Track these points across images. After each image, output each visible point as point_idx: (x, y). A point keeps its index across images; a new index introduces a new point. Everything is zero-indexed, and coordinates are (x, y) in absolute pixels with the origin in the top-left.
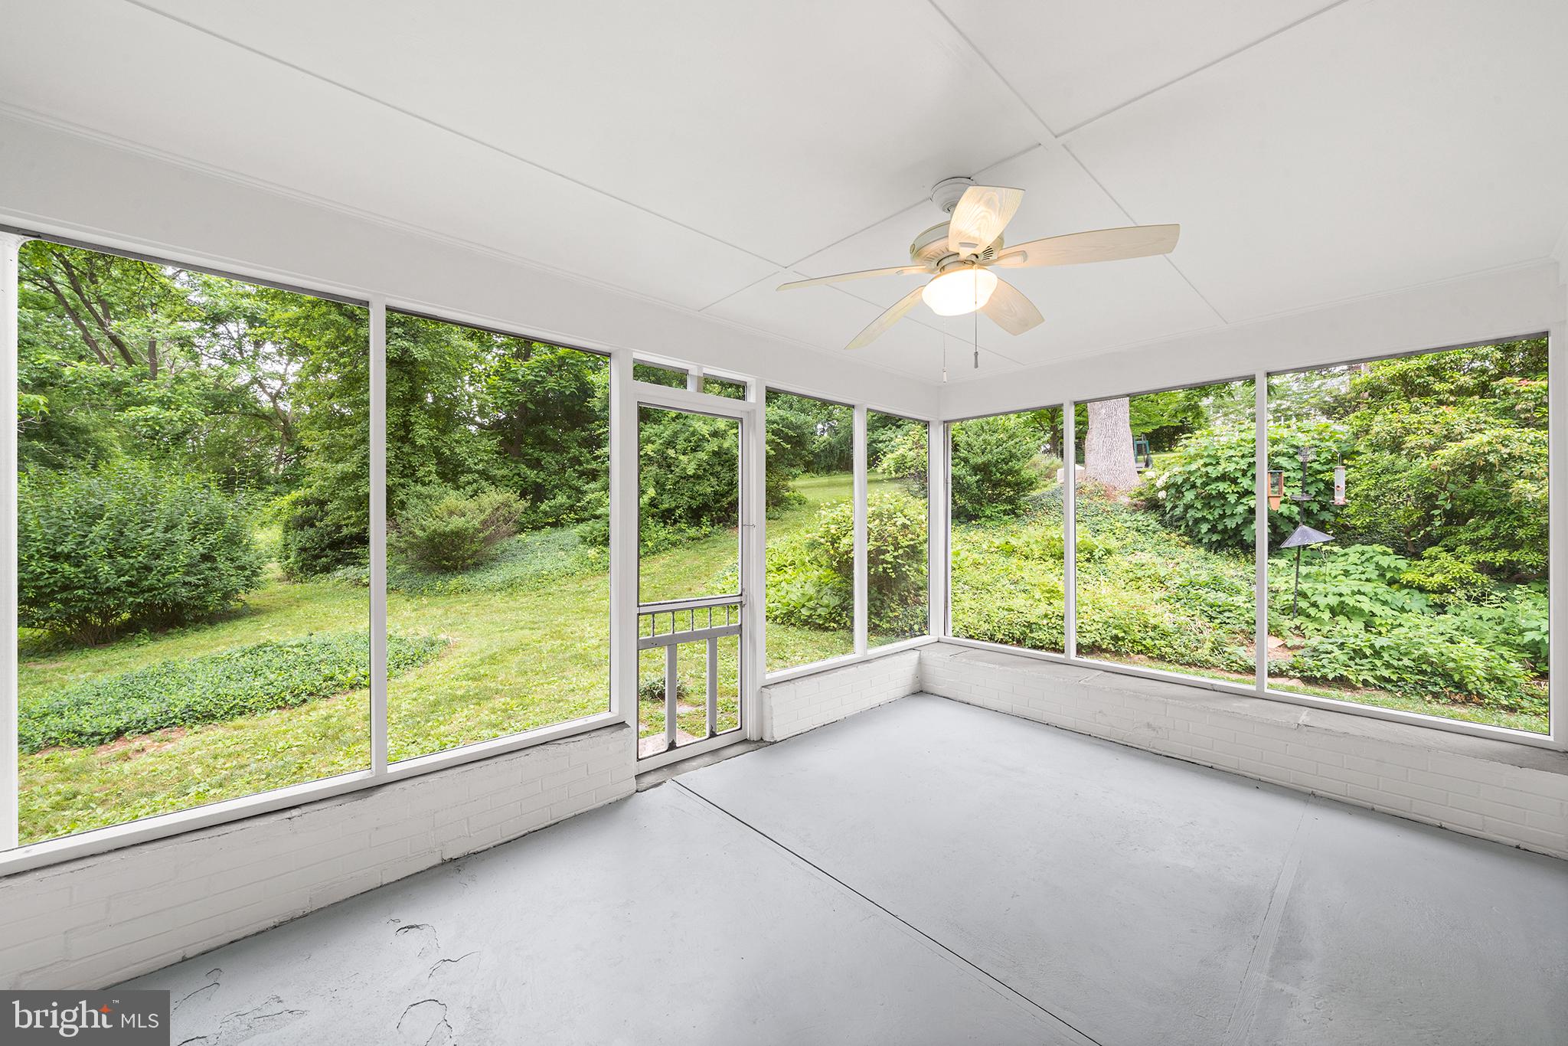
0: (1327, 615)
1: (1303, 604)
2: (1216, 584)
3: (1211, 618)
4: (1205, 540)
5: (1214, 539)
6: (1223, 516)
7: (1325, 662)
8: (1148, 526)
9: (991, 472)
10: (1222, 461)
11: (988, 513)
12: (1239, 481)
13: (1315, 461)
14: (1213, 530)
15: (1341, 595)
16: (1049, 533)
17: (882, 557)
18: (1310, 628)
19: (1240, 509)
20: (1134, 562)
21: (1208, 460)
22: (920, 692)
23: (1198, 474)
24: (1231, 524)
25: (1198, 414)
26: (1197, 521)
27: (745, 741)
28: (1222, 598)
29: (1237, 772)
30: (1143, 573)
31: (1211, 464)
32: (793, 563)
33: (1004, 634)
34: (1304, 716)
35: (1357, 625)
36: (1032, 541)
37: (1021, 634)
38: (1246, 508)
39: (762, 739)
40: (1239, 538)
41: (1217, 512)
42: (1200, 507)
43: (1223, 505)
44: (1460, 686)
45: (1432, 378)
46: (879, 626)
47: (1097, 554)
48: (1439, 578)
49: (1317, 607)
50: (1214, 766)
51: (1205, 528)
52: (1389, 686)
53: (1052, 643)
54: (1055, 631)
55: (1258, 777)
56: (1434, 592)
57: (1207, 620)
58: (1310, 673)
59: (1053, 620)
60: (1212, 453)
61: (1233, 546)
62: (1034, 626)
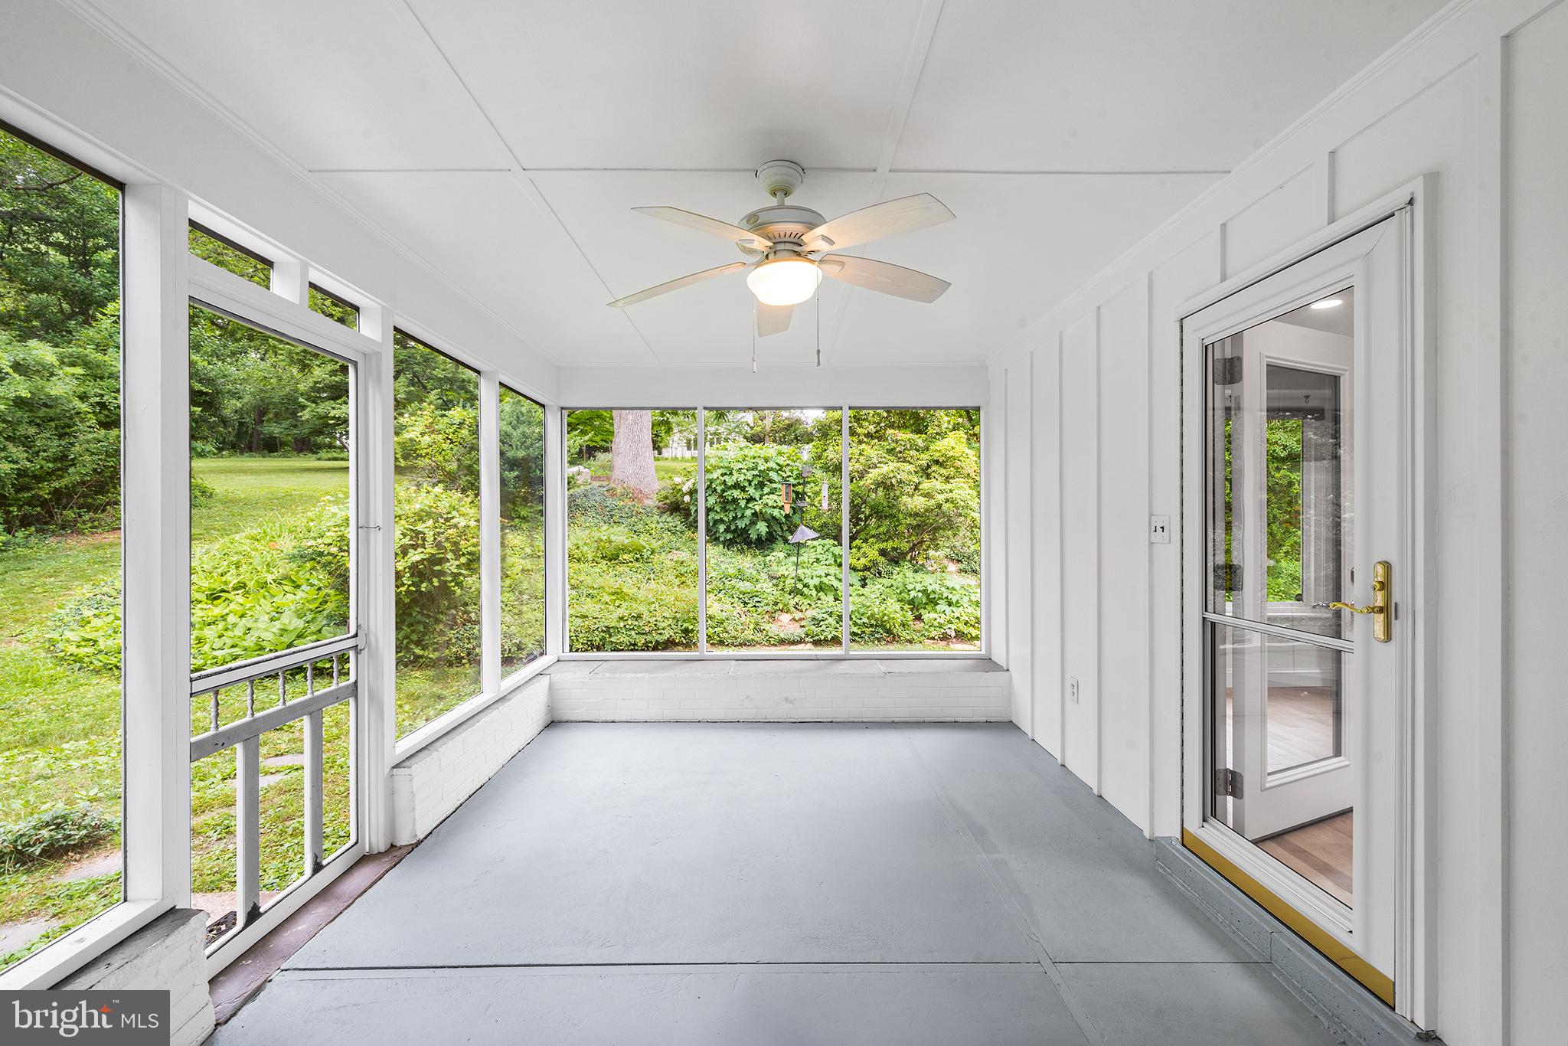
0: (814, 593)
1: (800, 586)
2: (741, 576)
3: (745, 603)
4: (722, 539)
5: (728, 538)
6: (735, 518)
7: (824, 627)
8: (676, 527)
9: (530, 468)
10: (734, 472)
11: (523, 513)
12: (747, 489)
13: (790, 476)
14: (727, 530)
15: (820, 577)
16: (596, 535)
17: (437, 568)
18: (806, 603)
19: (748, 513)
20: (675, 560)
21: (724, 471)
22: (553, 724)
23: (718, 482)
24: (741, 524)
25: (669, 429)
26: (716, 522)
27: (364, 859)
28: (746, 586)
29: (848, 720)
30: (685, 570)
31: (726, 474)
32: (242, 586)
33: (582, 643)
34: (883, 667)
35: (831, 598)
36: (581, 543)
37: (601, 640)
38: (753, 511)
39: (392, 846)
40: (745, 536)
41: (732, 515)
42: (719, 511)
43: (735, 509)
44: (889, 631)
45: (855, 424)
46: (421, 657)
47: (646, 554)
48: (863, 561)
49: (808, 587)
50: (834, 720)
51: (722, 528)
52: (857, 639)
53: (631, 644)
54: (633, 633)
55: (860, 720)
56: (860, 571)
57: (742, 605)
58: (817, 637)
59: (630, 622)
60: (726, 465)
61: (740, 543)
62: (612, 630)
